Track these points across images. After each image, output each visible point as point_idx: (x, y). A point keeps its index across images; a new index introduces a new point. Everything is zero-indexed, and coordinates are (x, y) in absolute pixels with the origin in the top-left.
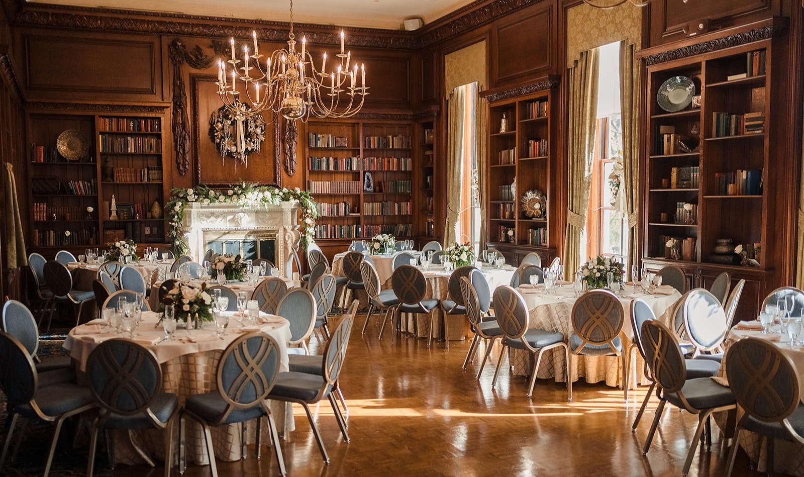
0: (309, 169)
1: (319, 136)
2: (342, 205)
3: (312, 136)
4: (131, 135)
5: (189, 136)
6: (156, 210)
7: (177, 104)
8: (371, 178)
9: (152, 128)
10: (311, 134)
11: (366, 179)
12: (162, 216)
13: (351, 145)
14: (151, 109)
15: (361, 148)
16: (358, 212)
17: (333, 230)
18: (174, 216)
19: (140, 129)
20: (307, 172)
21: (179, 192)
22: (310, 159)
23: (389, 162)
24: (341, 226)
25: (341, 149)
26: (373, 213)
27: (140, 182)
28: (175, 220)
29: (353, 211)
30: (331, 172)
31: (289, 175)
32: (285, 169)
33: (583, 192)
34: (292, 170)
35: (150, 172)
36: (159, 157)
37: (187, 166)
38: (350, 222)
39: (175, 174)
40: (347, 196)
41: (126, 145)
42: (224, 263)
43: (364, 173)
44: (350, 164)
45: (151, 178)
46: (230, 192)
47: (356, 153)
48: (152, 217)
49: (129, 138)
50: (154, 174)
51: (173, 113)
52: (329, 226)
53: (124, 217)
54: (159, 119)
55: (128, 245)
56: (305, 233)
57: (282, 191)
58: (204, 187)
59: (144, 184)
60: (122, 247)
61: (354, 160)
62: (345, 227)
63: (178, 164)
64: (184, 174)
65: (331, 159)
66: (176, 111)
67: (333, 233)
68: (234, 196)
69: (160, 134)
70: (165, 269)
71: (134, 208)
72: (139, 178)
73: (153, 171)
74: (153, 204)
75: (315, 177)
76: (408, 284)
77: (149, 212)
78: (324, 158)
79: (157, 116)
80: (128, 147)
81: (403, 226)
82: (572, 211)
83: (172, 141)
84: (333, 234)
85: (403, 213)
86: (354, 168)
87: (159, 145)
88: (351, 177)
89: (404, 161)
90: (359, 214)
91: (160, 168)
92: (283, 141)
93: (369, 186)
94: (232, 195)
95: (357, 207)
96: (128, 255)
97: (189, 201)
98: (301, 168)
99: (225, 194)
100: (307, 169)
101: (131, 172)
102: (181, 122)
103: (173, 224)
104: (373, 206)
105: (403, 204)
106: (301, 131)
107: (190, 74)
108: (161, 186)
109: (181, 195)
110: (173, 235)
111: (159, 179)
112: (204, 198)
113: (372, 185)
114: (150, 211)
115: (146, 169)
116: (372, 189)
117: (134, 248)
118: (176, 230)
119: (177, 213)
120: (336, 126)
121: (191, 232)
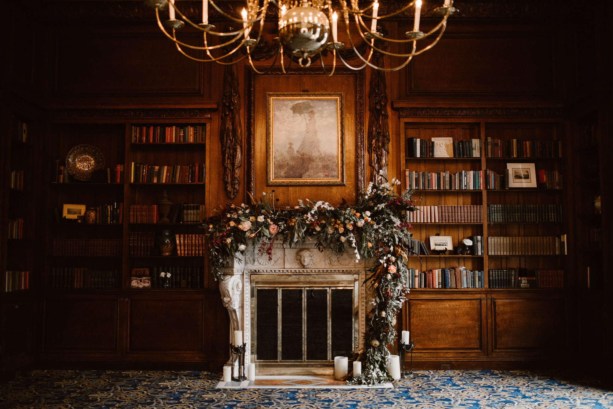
5: (241, 147)
14: (194, 113)
15: (483, 158)
25: (457, 160)
37: (236, 186)
39: (222, 196)
40: (465, 227)
51: (222, 118)
54: (204, 126)
64: (232, 196)
66: (225, 114)
69: (204, 145)
79: (201, 122)
83: (220, 154)
88: (468, 199)
102: (230, 128)
106: (394, 135)
107: (245, 67)
120: (447, 129)
121: (234, 275)
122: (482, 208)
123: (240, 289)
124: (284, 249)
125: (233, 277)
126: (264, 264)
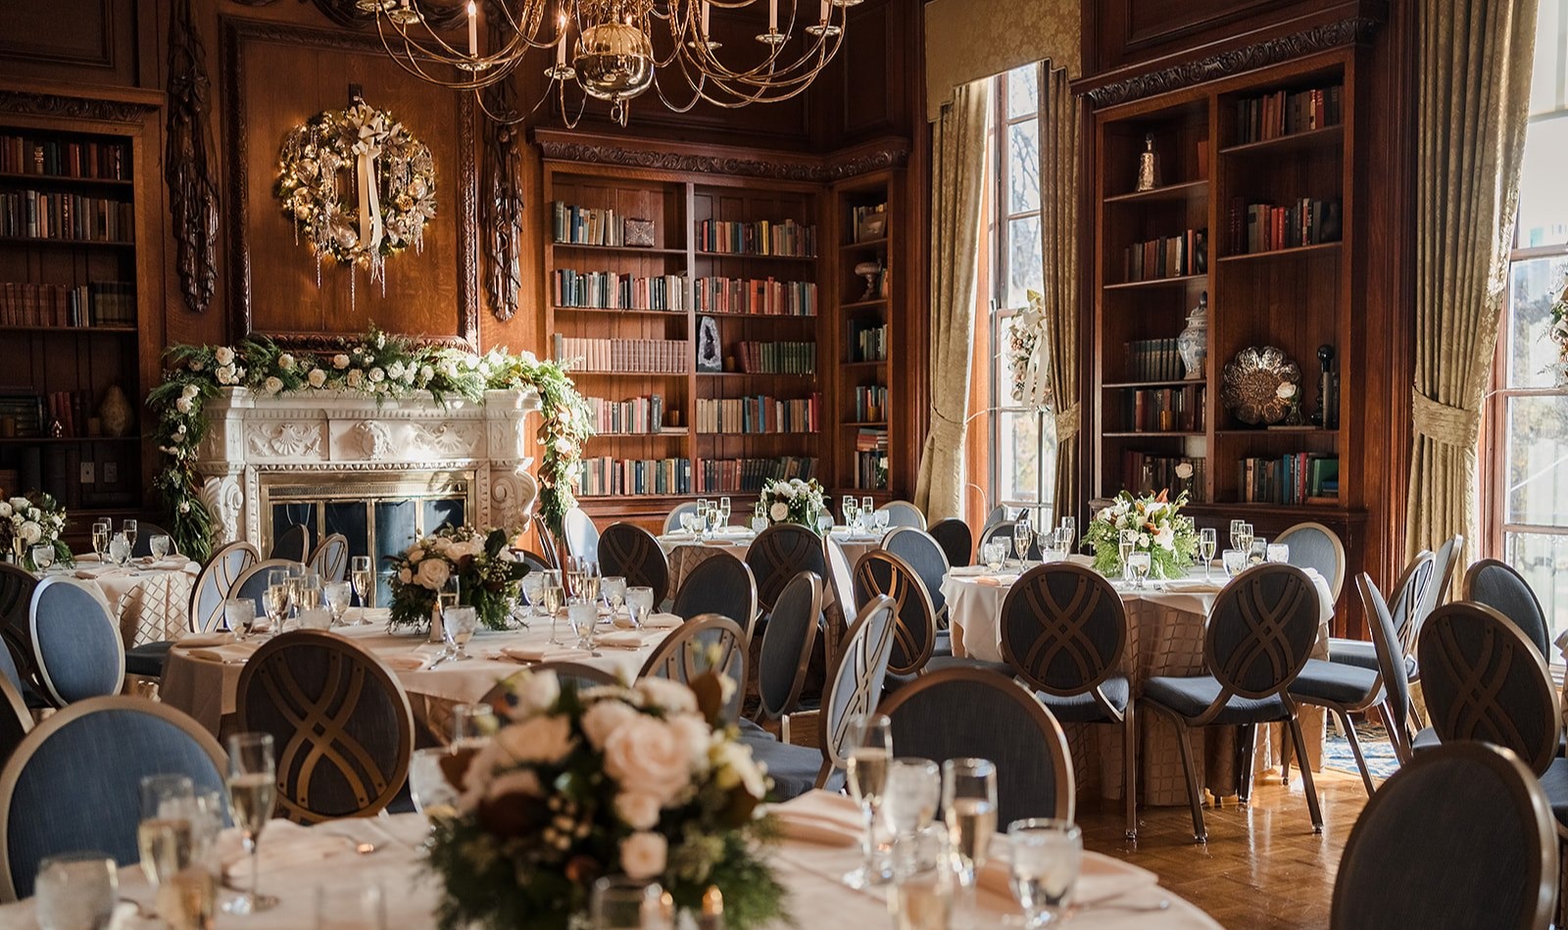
0: (553, 303)
1: (582, 213)
2: (641, 405)
3: (562, 212)
4: (42, 186)
5: (216, 197)
6: (117, 412)
7: (180, 101)
8: (715, 334)
9: (105, 169)
10: (561, 206)
11: (702, 334)
12: (133, 429)
13: (662, 244)
14: (104, 110)
15: (691, 251)
16: (683, 423)
17: (618, 474)
18: (175, 428)
19: (67, 171)
20: (550, 312)
21: (189, 357)
22: (558, 276)
23: (761, 291)
24: (638, 462)
25: (641, 253)
26: (720, 427)
27: (65, 327)
28: (177, 437)
29: (667, 422)
30: (613, 316)
31: (500, 320)
32: (489, 302)
33: (1481, 341)
34: (510, 304)
35: (99, 297)
36: (125, 257)
37: (210, 285)
38: (661, 451)
39: (174, 305)
40: (654, 380)
41: (24, 215)
42: (449, 561)
43: (699, 318)
44: (661, 294)
45: (100, 315)
46: (342, 360)
47: (676, 265)
48: (104, 431)
49: (32, 195)
50: (110, 306)
51: (169, 128)
52: (608, 460)
53: (16, 430)
54: (127, 143)
55: (38, 511)
56: (553, 479)
57: (486, 360)
58: (264, 344)
59: (77, 333)
60: (18, 518)
61: (674, 281)
62: (650, 466)
63: (184, 277)
64: (200, 306)
65: (614, 278)
66: (180, 121)
67: (618, 480)
68: (353, 372)
69: (131, 188)
70: (164, 586)
71: (47, 405)
72: (62, 315)
73: (108, 297)
74: (104, 395)
75: (569, 327)
76: (1063, 629)
77: (94, 416)
78: (595, 274)
79: (121, 133)
80: (28, 220)
81: (795, 463)
82: (1434, 397)
83: (166, 208)
84: (618, 484)
85: (797, 428)
86: (674, 306)
87: (125, 222)
88: (661, 328)
89: (799, 289)
90: (685, 430)
91: (129, 288)
92: (486, 222)
93: (709, 355)
94: (347, 370)
95: (677, 410)
96: (40, 544)
97: (220, 384)
98: (534, 300)
99: (326, 365)
100: (548, 304)
101: (37, 298)
102: (192, 153)
103: (174, 450)
104: (720, 409)
105: (797, 405)
106: (532, 196)
107: (219, 17)
108: (129, 343)
109: (198, 367)
110: (172, 483)
111: (126, 321)
112: (266, 375)
113: (718, 351)
114: (97, 412)
115: (85, 291)
116: (719, 363)
117: (58, 520)
118: (182, 469)
119: (186, 419)
120: (625, 189)
121: (226, 475)
122: (687, 346)
123: (239, 507)
124: (328, 421)
125: (226, 480)
126: (286, 453)
